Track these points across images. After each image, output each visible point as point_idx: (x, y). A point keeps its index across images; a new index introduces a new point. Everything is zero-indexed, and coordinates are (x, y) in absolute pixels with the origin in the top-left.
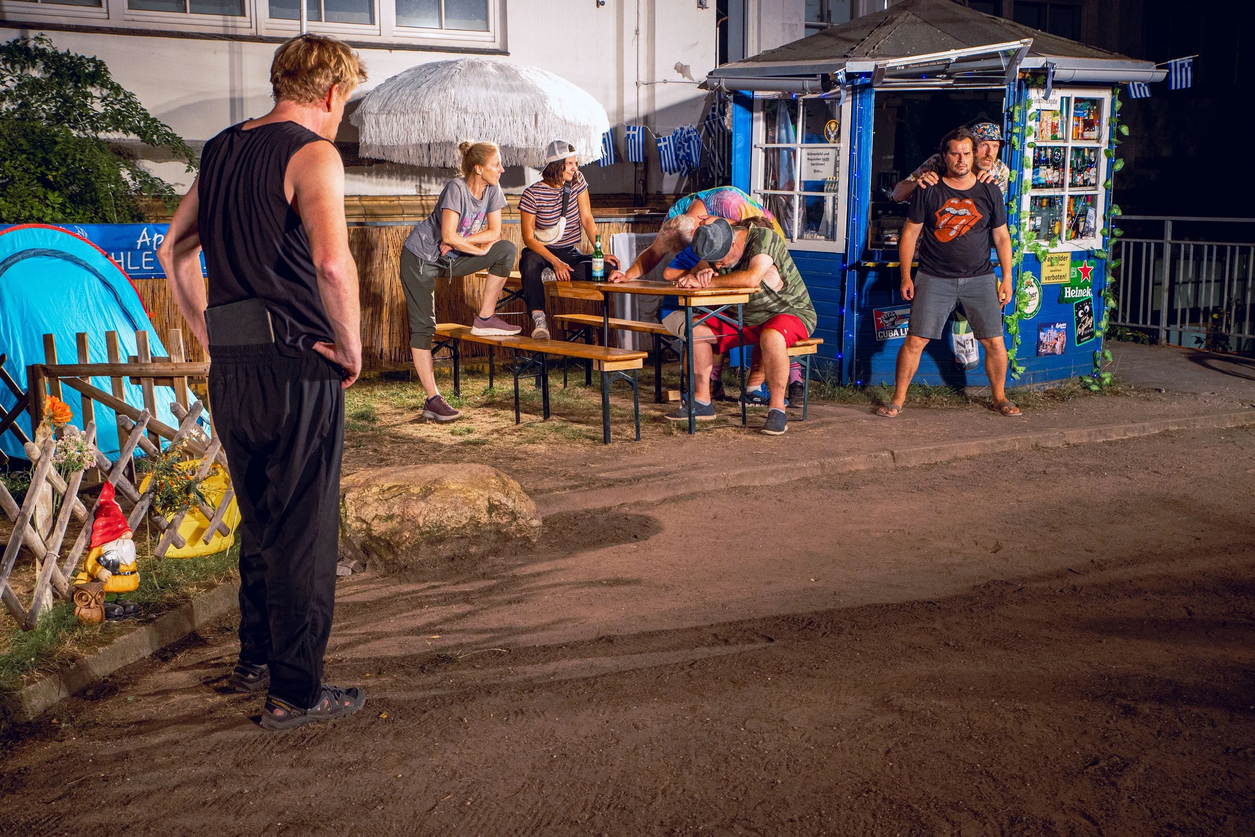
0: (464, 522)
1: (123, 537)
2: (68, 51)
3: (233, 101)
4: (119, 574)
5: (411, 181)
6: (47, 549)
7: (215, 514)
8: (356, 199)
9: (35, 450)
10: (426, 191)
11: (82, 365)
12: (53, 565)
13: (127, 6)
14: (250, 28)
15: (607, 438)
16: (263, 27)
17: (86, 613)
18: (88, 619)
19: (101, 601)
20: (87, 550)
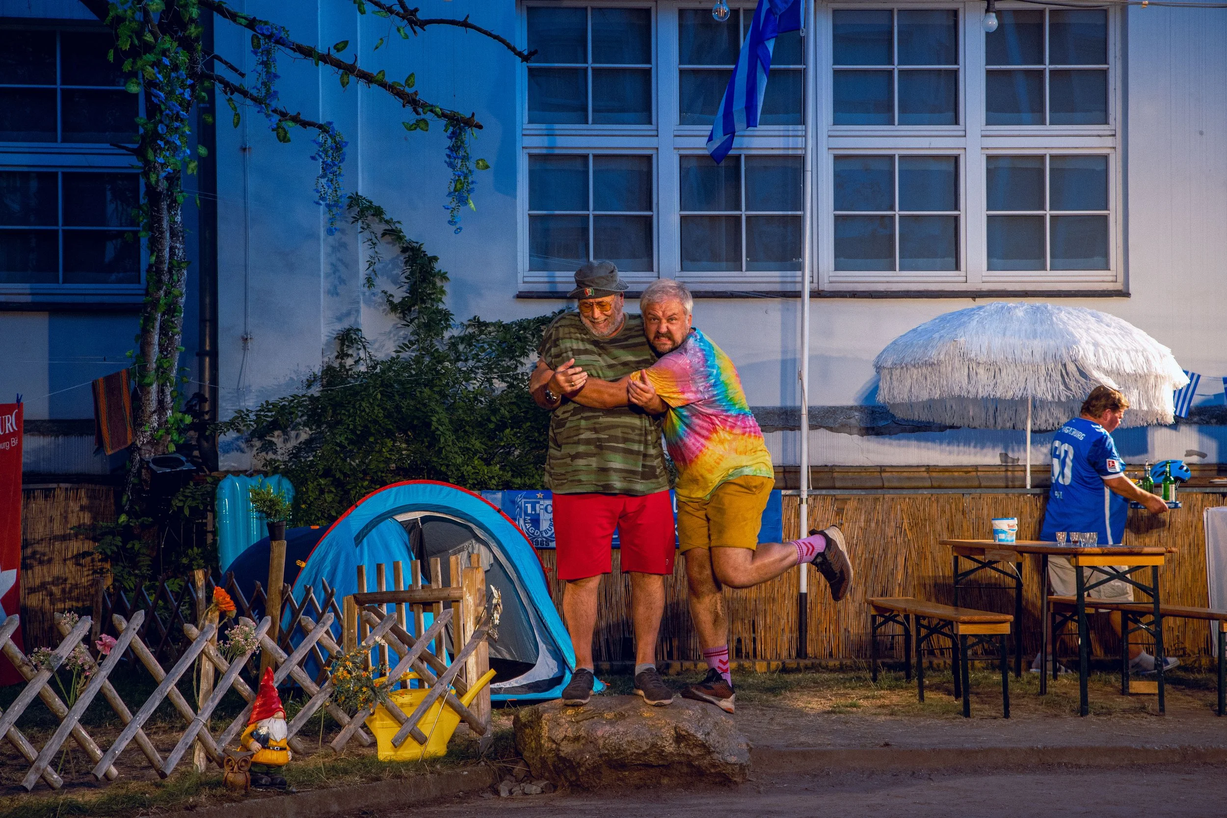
0: (645, 748)
1: (275, 716)
3: (784, 363)
4: (269, 748)
5: (994, 447)
6: (197, 714)
7: (407, 720)
8: (923, 469)
9: (193, 631)
10: (1013, 460)
11: (377, 593)
12: (198, 728)
13: (678, 267)
14: (812, 282)
15: (966, 713)
16: (826, 280)
17: (231, 777)
18: (231, 783)
19: (246, 768)
20: (246, 724)
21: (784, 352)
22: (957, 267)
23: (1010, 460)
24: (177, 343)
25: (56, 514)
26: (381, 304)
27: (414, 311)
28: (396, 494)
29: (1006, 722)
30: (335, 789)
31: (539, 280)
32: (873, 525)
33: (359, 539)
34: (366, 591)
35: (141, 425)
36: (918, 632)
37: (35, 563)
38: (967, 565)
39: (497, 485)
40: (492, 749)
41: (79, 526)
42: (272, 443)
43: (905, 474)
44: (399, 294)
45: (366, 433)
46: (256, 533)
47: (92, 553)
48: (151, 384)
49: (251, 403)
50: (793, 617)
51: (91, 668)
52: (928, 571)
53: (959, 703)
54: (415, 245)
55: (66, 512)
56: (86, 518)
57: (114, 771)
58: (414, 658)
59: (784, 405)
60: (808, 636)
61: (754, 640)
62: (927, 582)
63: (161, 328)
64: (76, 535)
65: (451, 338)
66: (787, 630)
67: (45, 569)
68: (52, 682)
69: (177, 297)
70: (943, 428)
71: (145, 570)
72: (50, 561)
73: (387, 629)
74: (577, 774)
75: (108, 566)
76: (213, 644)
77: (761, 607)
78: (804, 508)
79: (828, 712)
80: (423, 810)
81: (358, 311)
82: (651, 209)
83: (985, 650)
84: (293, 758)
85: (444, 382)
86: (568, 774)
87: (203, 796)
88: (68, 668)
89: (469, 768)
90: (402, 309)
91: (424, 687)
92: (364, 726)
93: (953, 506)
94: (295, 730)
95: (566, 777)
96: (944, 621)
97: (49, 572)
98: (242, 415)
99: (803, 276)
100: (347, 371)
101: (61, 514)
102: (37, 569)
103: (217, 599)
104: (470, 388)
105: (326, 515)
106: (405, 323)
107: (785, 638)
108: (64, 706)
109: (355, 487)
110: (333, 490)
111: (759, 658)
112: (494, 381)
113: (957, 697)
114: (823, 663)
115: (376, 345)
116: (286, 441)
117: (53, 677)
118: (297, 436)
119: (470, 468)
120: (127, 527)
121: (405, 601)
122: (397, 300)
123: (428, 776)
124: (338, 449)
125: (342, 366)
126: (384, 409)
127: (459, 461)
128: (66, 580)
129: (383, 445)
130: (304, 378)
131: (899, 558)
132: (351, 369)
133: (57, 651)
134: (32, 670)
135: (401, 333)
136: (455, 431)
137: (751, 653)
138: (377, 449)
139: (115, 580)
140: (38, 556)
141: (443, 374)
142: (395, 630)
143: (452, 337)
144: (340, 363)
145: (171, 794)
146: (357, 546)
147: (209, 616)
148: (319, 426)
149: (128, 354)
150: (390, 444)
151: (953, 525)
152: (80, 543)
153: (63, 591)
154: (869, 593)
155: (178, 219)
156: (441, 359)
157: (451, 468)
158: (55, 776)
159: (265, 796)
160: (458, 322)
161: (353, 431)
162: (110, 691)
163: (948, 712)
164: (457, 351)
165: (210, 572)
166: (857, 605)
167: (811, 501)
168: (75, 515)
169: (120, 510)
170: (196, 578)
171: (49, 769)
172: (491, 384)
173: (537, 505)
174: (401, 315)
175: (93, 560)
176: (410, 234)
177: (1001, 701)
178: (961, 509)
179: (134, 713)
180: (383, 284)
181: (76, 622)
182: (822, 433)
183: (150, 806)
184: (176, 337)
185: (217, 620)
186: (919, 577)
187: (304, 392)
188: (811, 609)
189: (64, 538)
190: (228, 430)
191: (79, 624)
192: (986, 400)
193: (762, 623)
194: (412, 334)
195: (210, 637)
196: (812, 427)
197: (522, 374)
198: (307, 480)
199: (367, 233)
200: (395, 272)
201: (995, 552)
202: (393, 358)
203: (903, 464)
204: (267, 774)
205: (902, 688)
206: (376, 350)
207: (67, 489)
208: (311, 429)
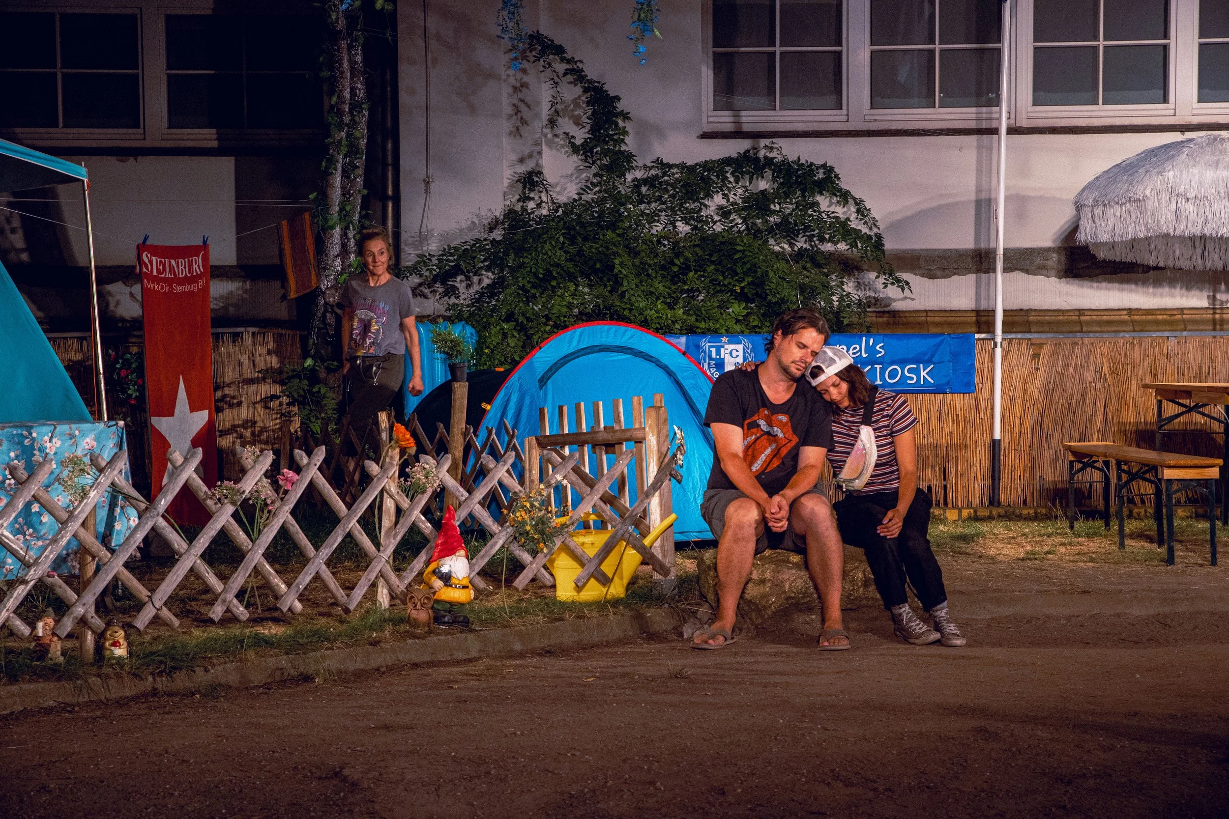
1: (457, 554)
2: (799, 159)
3: (978, 203)
4: (451, 586)
5: (1201, 290)
6: (379, 550)
7: (590, 560)
8: (1125, 312)
9: (374, 468)
10: (1222, 302)
11: (559, 435)
12: (381, 565)
13: (868, 105)
14: (1009, 118)
15: (1170, 560)
16: (1024, 116)
17: (414, 614)
18: (414, 619)
19: (430, 606)
20: (428, 563)
21: (979, 190)
22: (1165, 100)
23: (1218, 303)
24: (358, 186)
25: (245, 357)
26: (563, 146)
27: (597, 153)
28: (580, 336)
29: (1213, 570)
30: (517, 628)
31: (724, 120)
32: (1071, 370)
33: (543, 381)
34: (548, 433)
35: (325, 269)
36: (1119, 478)
37: (225, 406)
38: (1170, 409)
39: (681, 330)
40: (676, 591)
41: (267, 371)
42: (454, 288)
43: (1105, 318)
44: (581, 135)
45: (548, 276)
46: (440, 376)
47: (280, 397)
48: (333, 227)
49: (433, 247)
50: (986, 463)
51: (273, 502)
52: (1130, 417)
53: (1163, 550)
54: (596, 84)
55: (254, 355)
56: (274, 362)
57: (298, 606)
58: (596, 498)
59: (978, 247)
60: (1001, 484)
61: (945, 486)
62: (1128, 428)
63: (343, 171)
64: (264, 379)
65: (633, 181)
66: (979, 478)
67: (235, 411)
68: (235, 516)
69: (358, 139)
70: (1147, 269)
71: (330, 413)
72: (239, 404)
73: (569, 468)
74: (762, 617)
75: (295, 409)
76: (394, 482)
77: (952, 454)
78: (999, 352)
79: (1023, 559)
80: (606, 650)
81: (540, 153)
82: (840, 44)
83: (1189, 499)
84: (476, 598)
85: (627, 224)
86: (754, 617)
87: (387, 632)
88: (251, 502)
89: (652, 610)
90: (585, 150)
91: (606, 528)
92: (545, 567)
93: (1157, 350)
94: (477, 569)
95: (751, 619)
96: (1148, 465)
97: (238, 415)
98: (424, 260)
99: (1000, 113)
100: (529, 214)
101: (249, 358)
102: (228, 412)
103: (398, 436)
104: (654, 232)
105: (509, 361)
106: (587, 164)
107: (977, 486)
108: (248, 540)
109: (538, 332)
110: (516, 334)
111: (950, 506)
112: (678, 224)
113: (1160, 543)
114: (1017, 512)
115: (558, 189)
116: (469, 286)
117: (237, 510)
118: (480, 281)
119: (653, 312)
120: (313, 370)
121: (588, 443)
122: (578, 142)
123: (611, 617)
124: (521, 292)
125: (524, 209)
126: (566, 252)
127: (642, 304)
128: (255, 423)
129: (566, 289)
130: (486, 222)
131: (1098, 404)
132: (533, 213)
133: (239, 485)
134: (216, 504)
135: (584, 175)
136: (638, 275)
137: (942, 501)
138: (559, 294)
139: (302, 423)
140: (228, 399)
141: (626, 217)
142: (577, 470)
143: (635, 179)
144: (522, 207)
145: (355, 629)
146: (541, 389)
147: (390, 454)
148: (502, 270)
149: (311, 196)
150: (572, 288)
151: (1156, 369)
152: (268, 386)
153: (253, 434)
154: (1066, 438)
155: (359, 59)
156: (623, 200)
157: (634, 312)
158: (241, 609)
159: (447, 633)
160: (640, 164)
161: (535, 275)
162: (292, 525)
163: (1151, 559)
164: (639, 193)
165: (393, 414)
166: (1053, 451)
167: (1005, 345)
168: (262, 359)
169: (305, 356)
170: (380, 419)
171: (235, 601)
172: (675, 227)
173: (722, 350)
174: (583, 157)
175: (281, 404)
176: (591, 73)
177: (1208, 548)
178: (1165, 352)
179: (317, 548)
180: (566, 125)
181: (258, 457)
182: (1018, 276)
183: (336, 640)
184: (358, 180)
185: (397, 457)
186: (1119, 423)
187: (486, 236)
188: (1005, 456)
189: (253, 381)
190: (411, 275)
191: (261, 459)
192: (1193, 239)
193: (953, 470)
194: (595, 175)
195: (390, 474)
196: (1006, 270)
197: (707, 216)
198: (489, 324)
199: (548, 73)
200: (576, 113)
201: (1202, 394)
202: (575, 200)
203: (1103, 307)
204: (450, 612)
205: (1101, 535)
206: (558, 193)
207: (254, 333)
208: (493, 273)
